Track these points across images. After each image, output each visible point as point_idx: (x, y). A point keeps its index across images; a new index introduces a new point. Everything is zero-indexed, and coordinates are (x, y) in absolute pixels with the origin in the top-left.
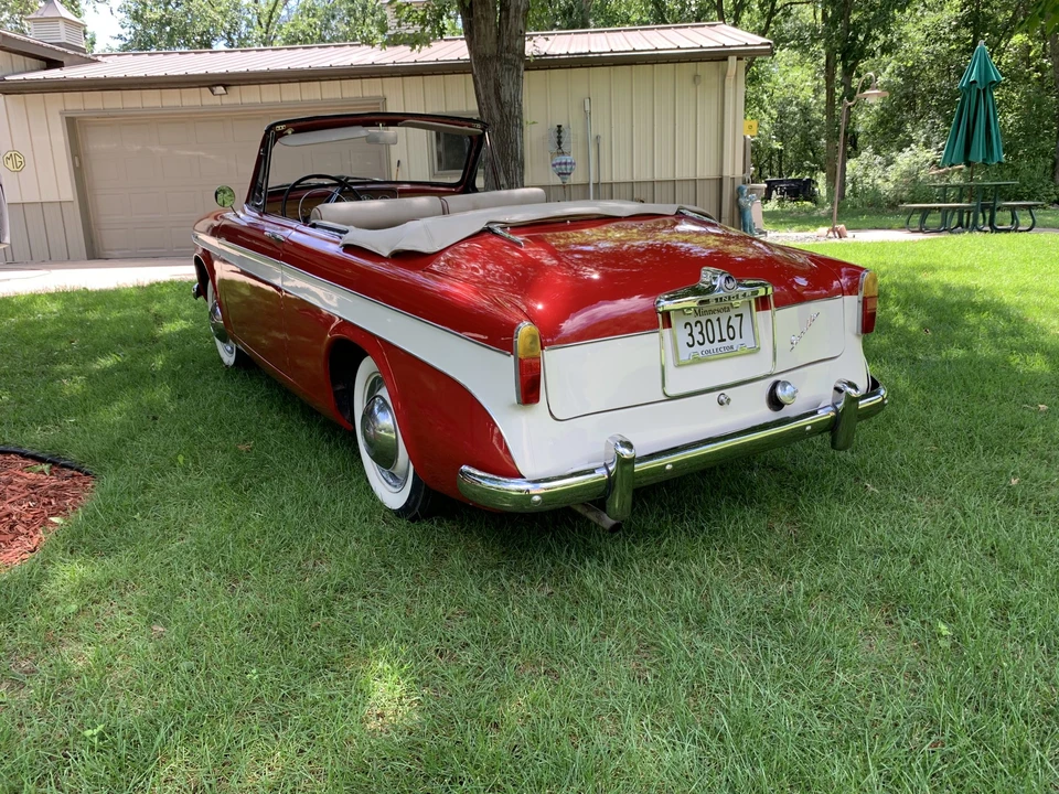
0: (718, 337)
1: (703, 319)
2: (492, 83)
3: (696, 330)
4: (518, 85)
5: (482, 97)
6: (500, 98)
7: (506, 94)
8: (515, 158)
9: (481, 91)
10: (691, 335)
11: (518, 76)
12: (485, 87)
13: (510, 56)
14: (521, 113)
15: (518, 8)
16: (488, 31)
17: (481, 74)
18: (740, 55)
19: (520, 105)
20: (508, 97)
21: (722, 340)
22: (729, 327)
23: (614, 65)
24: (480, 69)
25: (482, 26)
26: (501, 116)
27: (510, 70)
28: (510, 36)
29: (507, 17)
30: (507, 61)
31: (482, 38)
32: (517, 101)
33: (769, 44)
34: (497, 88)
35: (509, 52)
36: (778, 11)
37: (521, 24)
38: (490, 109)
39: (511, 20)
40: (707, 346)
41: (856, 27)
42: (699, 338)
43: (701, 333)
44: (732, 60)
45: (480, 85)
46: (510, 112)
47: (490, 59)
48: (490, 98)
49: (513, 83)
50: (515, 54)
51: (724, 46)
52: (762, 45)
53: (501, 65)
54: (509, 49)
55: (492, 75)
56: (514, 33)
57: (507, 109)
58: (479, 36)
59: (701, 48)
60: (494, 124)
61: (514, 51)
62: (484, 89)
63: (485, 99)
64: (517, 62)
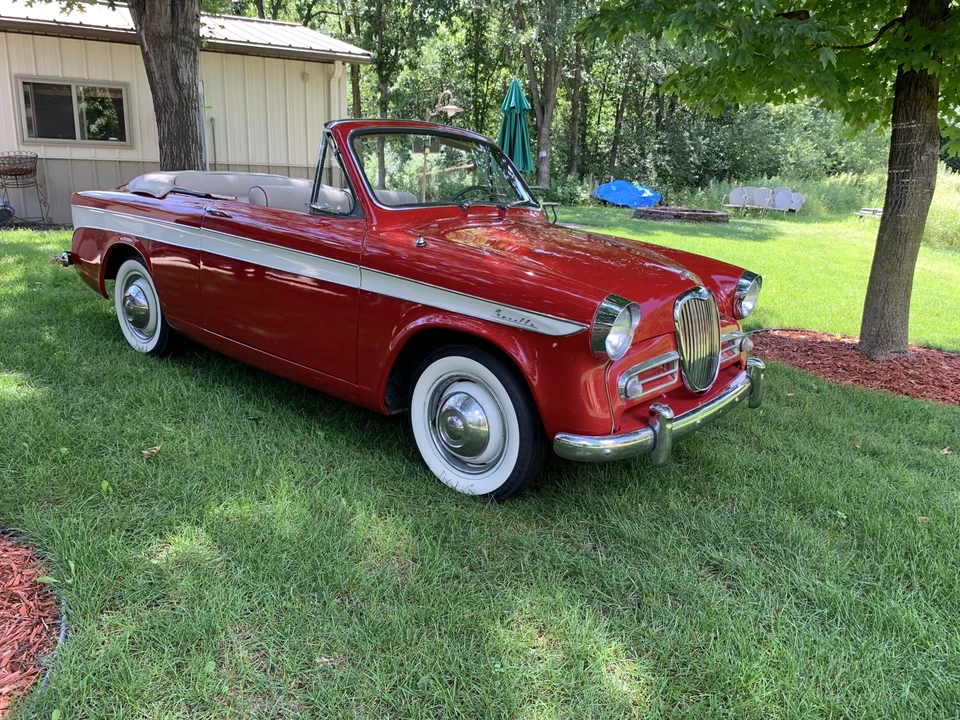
2: (168, 64)
4: (195, 68)
5: (157, 76)
6: (178, 80)
7: (184, 75)
8: (195, 141)
9: (154, 68)
11: (195, 60)
12: (160, 66)
13: (187, 39)
14: (198, 96)
16: (163, 9)
17: (154, 51)
18: (344, 60)
19: (198, 89)
20: (186, 80)
24: (154, 47)
26: (180, 98)
27: (187, 53)
28: (186, 19)
30: (184, 43)
31: (156, 16)
32: (194, 85)
33: (369, 55)
34: (175, 69)
35: (185, 35)
36: (314, 16)
37: (196, 9)
38: (166, 89)
39: (188, 3)
41: (389, 43)
44: (338, 63)
45: (153, 63)
46: (189, 95)
47: (165, 38)
48: (165, 78)
49: (191, 66)
50: (191, 37)
51: (331, 51)
52: (363, 54)
53: (177, 46)
54: (185, 31)
55: (168, 55)
56: (190, 16)
57: (185, 92)
58: (153, 12)
59: (311, 49)
60: (172, 105)
61: (190, 34)
62: (158, 67)
63: (161, 78)
64: (194, 46)
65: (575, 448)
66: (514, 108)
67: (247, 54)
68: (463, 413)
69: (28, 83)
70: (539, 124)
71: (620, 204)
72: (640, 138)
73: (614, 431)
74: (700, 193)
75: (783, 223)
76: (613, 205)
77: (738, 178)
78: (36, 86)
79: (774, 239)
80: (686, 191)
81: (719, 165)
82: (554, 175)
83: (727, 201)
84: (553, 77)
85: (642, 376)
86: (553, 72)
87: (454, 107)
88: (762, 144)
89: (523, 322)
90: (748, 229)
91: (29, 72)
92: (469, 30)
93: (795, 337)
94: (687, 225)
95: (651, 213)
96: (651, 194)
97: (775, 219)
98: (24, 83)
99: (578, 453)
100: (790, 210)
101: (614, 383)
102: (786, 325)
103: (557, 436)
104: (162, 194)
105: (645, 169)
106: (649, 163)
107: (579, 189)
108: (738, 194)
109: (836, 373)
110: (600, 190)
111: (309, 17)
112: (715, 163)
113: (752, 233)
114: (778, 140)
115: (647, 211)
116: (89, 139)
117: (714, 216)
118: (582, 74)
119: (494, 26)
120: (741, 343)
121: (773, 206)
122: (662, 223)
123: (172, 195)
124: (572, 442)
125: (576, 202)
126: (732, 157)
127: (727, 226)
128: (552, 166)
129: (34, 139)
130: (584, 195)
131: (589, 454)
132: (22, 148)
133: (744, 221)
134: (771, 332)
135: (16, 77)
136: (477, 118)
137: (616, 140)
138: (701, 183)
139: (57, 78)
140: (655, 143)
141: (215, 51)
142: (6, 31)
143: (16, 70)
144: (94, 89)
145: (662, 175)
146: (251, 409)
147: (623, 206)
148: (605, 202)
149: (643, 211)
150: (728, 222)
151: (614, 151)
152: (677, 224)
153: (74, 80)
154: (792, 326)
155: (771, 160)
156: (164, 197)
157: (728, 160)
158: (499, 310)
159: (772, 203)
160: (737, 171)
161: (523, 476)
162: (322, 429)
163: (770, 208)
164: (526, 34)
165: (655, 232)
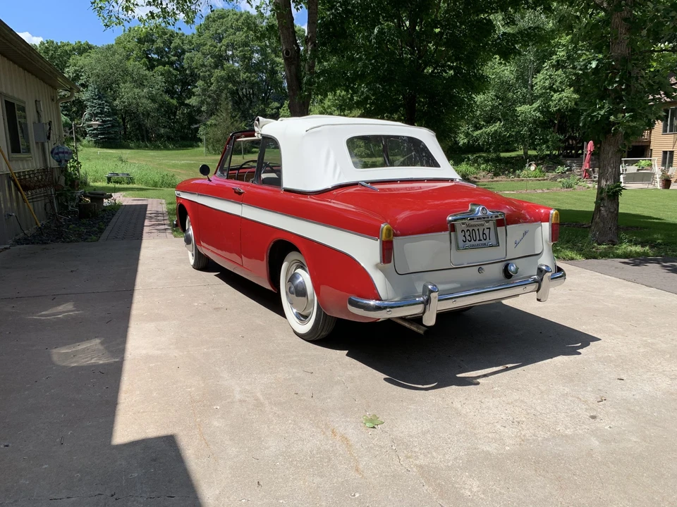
0: (478, 238)
1: (471, 229)
3: (467, 234)
10: (464, 236)
21: (480, 240)
22: (483, 234)
40: (473, 242)
42: (468, 238)
43: (470, 235)
98: (5, 101)
135: (2, 95)
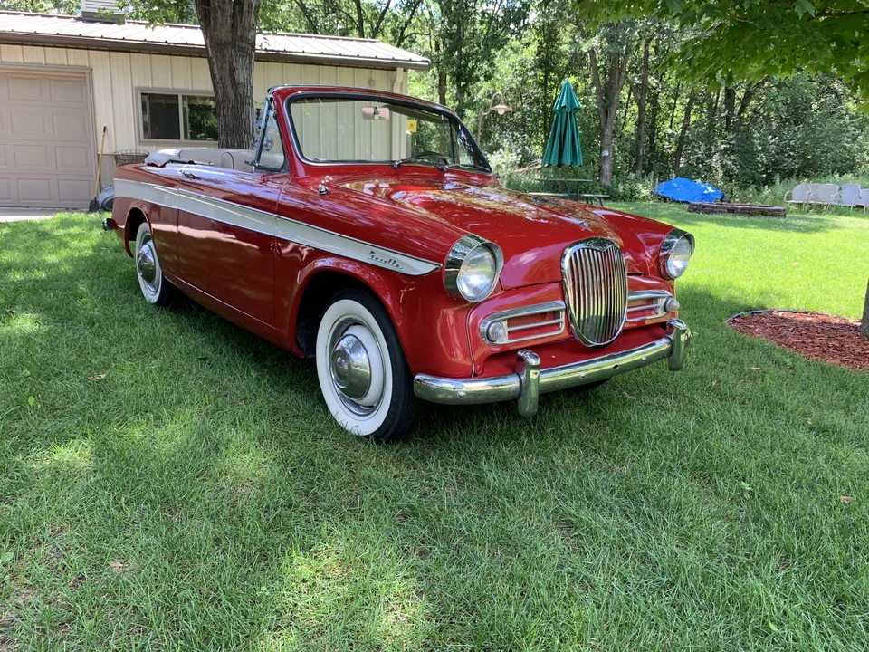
2: (227, 66)
4: (250, 70)
5: (218, 77)
6: (235, 80)
7: (240, 76)
9: (216, 71)
11: (250, 62)
12: (221, 69)
13: (244, 45)
14: (252, 93)
15: (250, 4)
16: (224, 20)
17: (217, 56)
18: (406, 67)
19: (252, 87)
20: (241, 79)
23: (305, 64)
24: (216, 53)
25: (219, 15)
26: (236, 95)
27: (243, 56)
28: (244, 28)
29: (241, 11)
30: (241, 49)
31: (218, 26)
32: (248, 84)
33: (428, 61)
34: (233, 71)
35: (242, 41)
36: (406, 37)
37: (253, 19)
38: (224, 88)
39: (245, 14)
41: (467, 57)
44: (400, 70)
45: (215, 67)
46: (244, 92)
47: (226, 44)
48: (224, 78)
49: (246, 68)
50: (247, 43)
51: (393, 59)
52: (422, 61)
53: (235, 51)
54: (242, 38)
55: (227, 59)
56: (247, 25)
57: (241, 90)
58: (215, 23)
59: (376, 58)
60: (229, 101)
61: (247, 41)
62: (219, 70)
63: (221, 79)
64: (249, 51)
65: (437, 391)
66: (565, 107)
67: (322, 65)
68: (352, 356)
69: (146, 94)
70: (603, 125)
71: (680, 200)
72: (708, 139)
73: (475, 375)
74: (766, 191)
75: (848, 218)
76: (674, 201)
77: (806, 175)
78: (151, 96)
79: (827, 232)
80: (752, 189)
81: (788, 163)
82: (616, 173)
83: (789, 197)
84: (616, 83)
85: (511, 321)
86: (617, 77)
87: (504, 106)
88: (837, 143)
89: (391, 263)
90: (802, 222)
91: (147, 85)
92: (541, 43)
93: (800, 318)
94: (738, 218)
95: (704, 207)
96: (713, 191)
97: (840, 215)
98: (142, 94)
99: (440, 396)
100: (858, 206)
101: (475, 326)
102: (794, 307)
103: (417, 377)
104: (162, 163)
105: (711, 168)
106: (715, 161)
107: (640, 185)
108: (803, 190)
109: (824, 352)
110: (661, 188)
111: (402, 38)
112: (784, 162)
113: (803, 226)
114: (854, 139)
115: (700, 205)
116: (191, 139)
117: (769, 211)
118: (649, 80)
119: (566, 37)
120: (665, 304)
121: (839, 202)
122: (711, 216)
123: (171, 164)
124: (435, 385)
125: (636, 198)
126: (803, 156)
127: (782, 220)
128: (615, 165)
129: (147, 140)
130: (645, 192)
131: (451, 396)
132: (139, 147)
133: (806, 216)
134: (775, 313)
135: (137, 89)
136: (545, 122)
137: (681, 141)
138: (769, 181)
139: (168, 90)
140: (722, 143)
141: (295, 63)
142: (129, 52)
143: (136, 84)
144: (194, 98)
145: (729, 175)
146: (208, 351)
147: (683, 202)
148: (665, 198)
149: (697, 205)
150: (785, 216)
151: (679, 150)
152: (729, 217)
153: (181, 91)
154: (802, 308)
155: (846, 159)
156: (163, 166)
157: (799, 159)
158: (373, 252)
159: (838, 199)
160: (809, 169)
161: (398, 418)
162: (256, 370)
163: (837, 204)
164: (588, 42)
165: (699, 223)
